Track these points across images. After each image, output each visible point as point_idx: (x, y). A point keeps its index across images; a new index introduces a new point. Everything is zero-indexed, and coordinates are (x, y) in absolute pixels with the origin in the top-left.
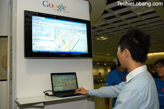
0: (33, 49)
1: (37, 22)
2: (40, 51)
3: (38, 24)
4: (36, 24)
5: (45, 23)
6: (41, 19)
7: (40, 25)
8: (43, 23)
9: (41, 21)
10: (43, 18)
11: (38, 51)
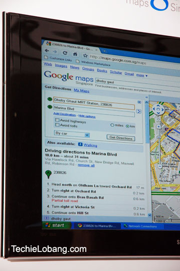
0: (44, 213)
1: (63, 72)
2: (76, 224)
3: (68, 83)
4: (58, 82)
5: (101, 76)
6: (85, 56)
7: (80, 87)
8: (94, 75)
9: (81, 67)
10: (94, 52)
11: (71, 224)
